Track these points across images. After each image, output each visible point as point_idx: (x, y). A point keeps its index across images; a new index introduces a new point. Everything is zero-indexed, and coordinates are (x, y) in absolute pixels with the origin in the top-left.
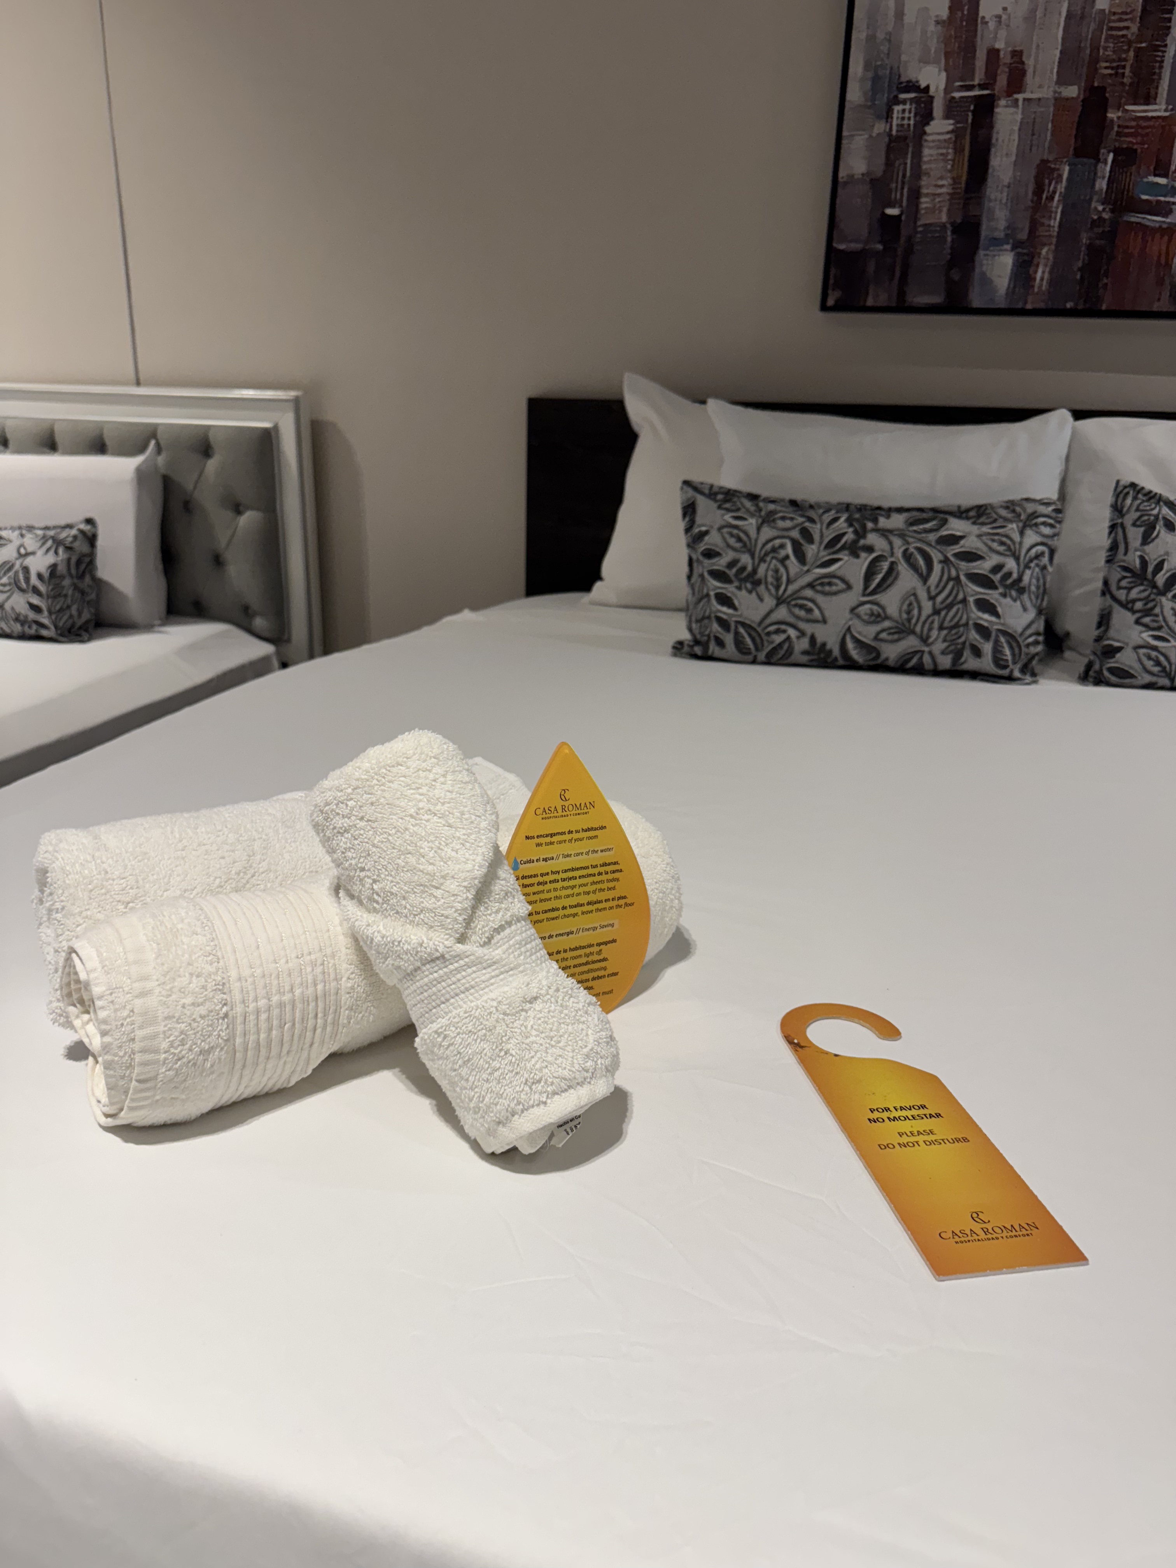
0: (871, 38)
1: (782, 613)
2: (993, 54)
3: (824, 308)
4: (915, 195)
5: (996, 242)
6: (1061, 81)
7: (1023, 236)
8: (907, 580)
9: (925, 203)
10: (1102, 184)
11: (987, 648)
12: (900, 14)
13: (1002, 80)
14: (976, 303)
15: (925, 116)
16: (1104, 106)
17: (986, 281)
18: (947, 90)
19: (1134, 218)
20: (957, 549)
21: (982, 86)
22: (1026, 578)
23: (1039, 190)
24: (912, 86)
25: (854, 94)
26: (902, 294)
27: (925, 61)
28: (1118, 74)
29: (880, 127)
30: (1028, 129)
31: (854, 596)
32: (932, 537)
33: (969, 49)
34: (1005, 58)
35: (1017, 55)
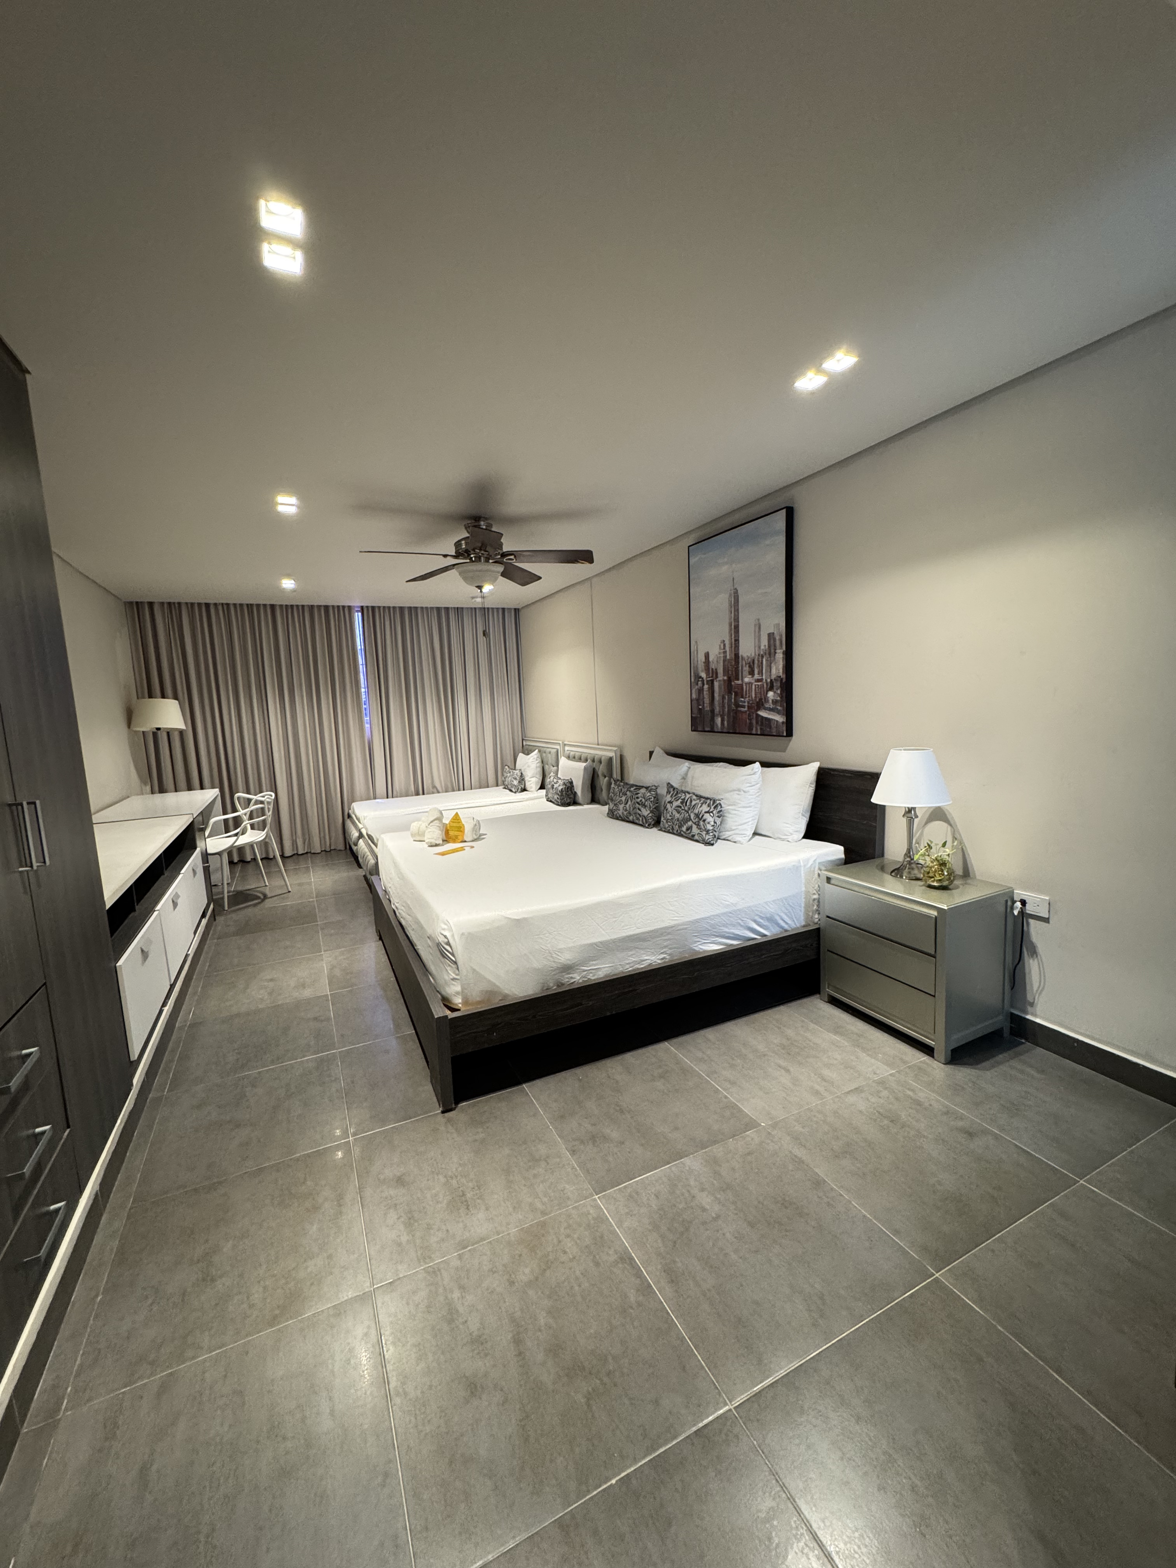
0: (694, 667)
1: (614, 808)
2: (712, 669)
3: (692, 731)
4: (704, 703)
5: (717, 715)
6: (724, 676)
7: (721, 713)
8: (629, 803)
9: (705, 705)
10: (733, 700)
11: (641, 819)
12: (697, 661)
13: (714, 676)
14: (716, 731)
15: (703, 684)
16: (731, 682)
17: (717, 725)
18: (706, 678)
19: (739, 709)
20: (637, 796)
21: (712, 677)
22: (646, 803)
23: (723, 702)
24: (701, 677)
25: (692, 680)
26: (704, 728)
27: (702, 671)
28: (732, 674)
29: (697, 687)
30: (720, 687)
31: (623, 805)
32: (635, 793)
33: (709, 668)
34: (714, 670)
35: (716, 669)
